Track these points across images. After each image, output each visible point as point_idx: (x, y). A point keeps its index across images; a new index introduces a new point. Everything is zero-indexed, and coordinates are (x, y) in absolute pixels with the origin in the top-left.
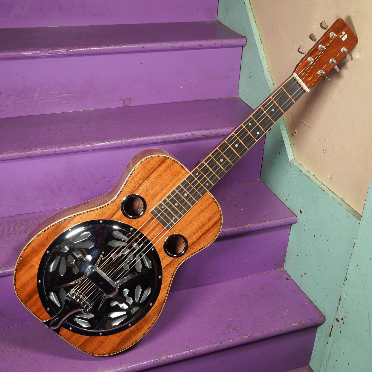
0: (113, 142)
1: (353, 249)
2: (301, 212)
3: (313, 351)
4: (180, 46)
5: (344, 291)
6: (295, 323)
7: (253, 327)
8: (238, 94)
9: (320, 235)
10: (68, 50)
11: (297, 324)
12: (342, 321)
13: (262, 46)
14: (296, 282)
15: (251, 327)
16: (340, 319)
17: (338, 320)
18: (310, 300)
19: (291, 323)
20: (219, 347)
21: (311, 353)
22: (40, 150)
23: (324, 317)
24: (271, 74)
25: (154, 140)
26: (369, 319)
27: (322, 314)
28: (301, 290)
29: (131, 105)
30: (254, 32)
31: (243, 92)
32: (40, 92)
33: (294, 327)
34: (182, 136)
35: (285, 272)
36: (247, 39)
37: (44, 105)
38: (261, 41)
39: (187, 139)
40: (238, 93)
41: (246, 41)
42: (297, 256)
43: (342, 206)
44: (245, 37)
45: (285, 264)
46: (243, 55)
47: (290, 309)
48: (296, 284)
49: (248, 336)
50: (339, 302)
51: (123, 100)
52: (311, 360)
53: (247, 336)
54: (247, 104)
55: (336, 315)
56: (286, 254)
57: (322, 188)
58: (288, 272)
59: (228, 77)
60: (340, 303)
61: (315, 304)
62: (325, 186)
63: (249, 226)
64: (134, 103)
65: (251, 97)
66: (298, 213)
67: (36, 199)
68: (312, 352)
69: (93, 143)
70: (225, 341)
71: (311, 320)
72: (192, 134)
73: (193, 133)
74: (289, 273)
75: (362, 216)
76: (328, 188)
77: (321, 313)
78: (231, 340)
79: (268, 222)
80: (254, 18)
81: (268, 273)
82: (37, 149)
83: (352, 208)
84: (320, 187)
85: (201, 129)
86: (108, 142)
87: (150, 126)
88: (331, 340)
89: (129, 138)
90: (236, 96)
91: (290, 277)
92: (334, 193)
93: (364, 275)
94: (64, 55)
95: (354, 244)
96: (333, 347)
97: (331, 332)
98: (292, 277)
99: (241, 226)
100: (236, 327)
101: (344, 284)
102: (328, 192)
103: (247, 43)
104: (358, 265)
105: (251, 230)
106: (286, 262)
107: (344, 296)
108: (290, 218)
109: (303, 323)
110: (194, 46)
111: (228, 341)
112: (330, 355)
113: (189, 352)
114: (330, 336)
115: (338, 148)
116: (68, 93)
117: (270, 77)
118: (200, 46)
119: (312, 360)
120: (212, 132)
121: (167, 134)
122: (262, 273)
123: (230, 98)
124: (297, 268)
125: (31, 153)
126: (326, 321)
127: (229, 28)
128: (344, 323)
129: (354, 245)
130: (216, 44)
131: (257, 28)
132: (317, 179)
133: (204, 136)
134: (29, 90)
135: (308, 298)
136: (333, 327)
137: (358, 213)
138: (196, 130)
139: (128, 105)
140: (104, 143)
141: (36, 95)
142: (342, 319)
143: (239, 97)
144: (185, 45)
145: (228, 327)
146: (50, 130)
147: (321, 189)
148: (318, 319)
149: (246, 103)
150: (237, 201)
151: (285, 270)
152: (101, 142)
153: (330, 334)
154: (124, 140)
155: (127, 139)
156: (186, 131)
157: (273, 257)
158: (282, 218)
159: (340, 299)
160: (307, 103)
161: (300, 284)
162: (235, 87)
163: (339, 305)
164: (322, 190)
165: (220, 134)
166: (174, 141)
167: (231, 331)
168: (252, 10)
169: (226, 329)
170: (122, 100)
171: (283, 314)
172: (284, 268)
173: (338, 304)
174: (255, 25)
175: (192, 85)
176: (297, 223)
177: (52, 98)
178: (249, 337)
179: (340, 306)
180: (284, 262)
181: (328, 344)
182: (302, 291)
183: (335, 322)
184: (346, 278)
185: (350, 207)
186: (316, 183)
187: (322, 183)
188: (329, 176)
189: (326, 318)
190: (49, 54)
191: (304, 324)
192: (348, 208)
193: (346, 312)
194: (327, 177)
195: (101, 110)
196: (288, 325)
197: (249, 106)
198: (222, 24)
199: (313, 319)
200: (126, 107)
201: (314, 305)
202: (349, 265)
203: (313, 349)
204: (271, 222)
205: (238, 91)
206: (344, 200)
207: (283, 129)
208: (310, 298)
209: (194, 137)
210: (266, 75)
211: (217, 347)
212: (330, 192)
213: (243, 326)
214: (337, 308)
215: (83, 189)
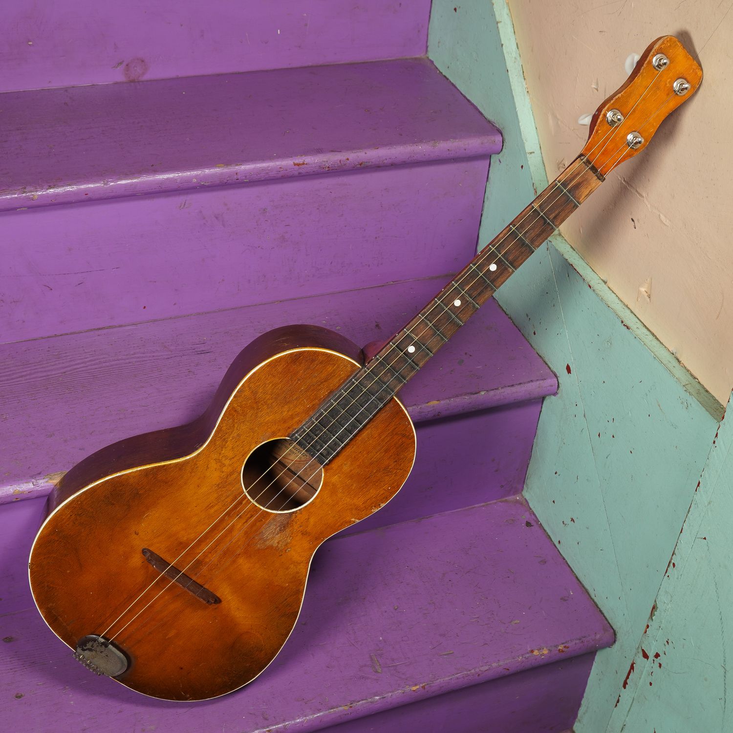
0: (82, 187)
1: (695, 496)
2: (568, 369)
3: (584, 702)
5: (666, 592)
6: (539, 650)
7: (434, 660)
8: (427, 51)
9: (613, 437)
11: (545, 652)
12: (655, 659)
14: (550, 534)
15: (430, 660)
16: (651, 655)
17: (646, 656)
18: (580, 582)
19: (529, 649)
20: (345, 715)
21: (579, 705)
23: (613, 631)
24: (508, 4)
25: (195, 180)
26: (725, 673)
27: (609, 623)
28: (561, 555)
29: (146, 77)
31: (439, 47)
33: (536, 660)
34: (269, 170)
35: (525, 505)
39: (282, 176)
40: (427, 47)
42: (556, 473)
43: (674, 376)
45: (525, 486)
47: (530, 608)
48: (550, 538)
49: (421, 685)
50: (652, 614)
51: (125, 64)
52: (577, 720)
53: (418, 687)
54: (448, 79)
55: (642, 642)
56: (528, 464)
57: (624, 320)
58: (531, 506)
59: (400, 4)
60: (654, 618)
61: (593, 597)
62: (632, 312)
63: (433, 406)
64: (156, 72)
65: (457, 60)
66: (561, 372)
68: (582, 702)
69: (28, 188)
70: (362, 700)
71: (580, 640)
72: (295, 164)
73: (299, 160)
74: (533, 509)
75: (723, 418)
76: (639, 320)
77: (606, 619)
78: (378, 696)
79: (483, 393)
81: (483, 506)
83: (699, 382)
84: (619, 317)
85: (320, 151)
86: (70, 185)
87: (188, 139)
88: (627, 695)
89: (126, 176)
90: (421, 55)
91: (537, 521)
92: (653, 334)
93: (720, 566)
95: (699, 483)
96: (630, 712)
97: (628, 677)
98: (542, 520)
99: (414, 407)
100: (393, 660)
101: (667, 575)
102: (638, 332)
104: (705, 539)
105: (438, 415)
106: (528, 481)
107: (665, 603)
108: (541, 382)
109: (559, 650)
111: (370, 700)
112: (622, 729)
113: (269, 731)
114: (624, 687)
115: (670, 221)
117: (506, 11)
119: (579, 721)
120: (348, 159)
121: (227, 163)
122: (467, 508)
123: (406, 59)
124: (554, 502)
126: (616, 642)
128: (660, 665)
129: (698, 485)
132: (613, 292)
133: (327, 169)
135: (577, 578)
136: (632, 667)
137: (713, 397)
138: (306, 153)
139: (139, 77)
140: (60, 190)
142: (657, 656)
143: (430, 59)
145: (372, 659)
147: (622, 322)
148: (598, 636)
149: (445, 76)
151: (525, 499)
152: (50, 187)
153: (625, 683)
154: (112, 182)
155: (121, 179)
156: (280, 157)
157: (496, 471)
158: (520, 384)
159: (654, 608)
160: (598, 91)
161: (559, 542)
162: (419, 31)
163: (651, 621)
164: (624, 325)
165: (370, 164)
166: (247, 182)
167: (380, 670)
169: (366, 665)
170: (121, 63)
171: (513, 623)
172: (522, 495)
173: (649, 618)
175: (306, 25)
176: (559, 395)
178: (423, 687)
179: (654, 625)
180: (524, 482)
181: (618, 701)
182: (564, 559)
183: (639, 657)
184: (673, 561)
185: (695, 378)
186: (609, 304)
187: (626, 303)
188: (643, 290)
189: (618, 635)
191: (563, 651)
192: (687, 383)
193: (667, 642)
194: (639, 290)
195: (66, 90)
196: (522, 655)
197: (453, 84)
199: (584, 639)
200: (133, 81)
201: (591, 598)
202: (681, 532)
203: (582, 697)
204: (492, 393)
205: (427, 42)
206: (678, 356)
207: (534, 153)
208: (581, 580)
209: (300, 171)
210: (495, 6)
211: (340, 716)
212: (645, 330)
213: (409, 658)
214: (645, 626)
215: (11, 303)
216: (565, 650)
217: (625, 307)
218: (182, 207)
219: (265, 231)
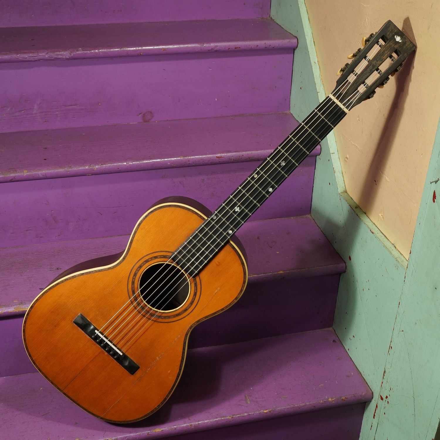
1: (398, 309)
2: (350, 258)
3: (361, 434)
4: (211, 49)
5: (389, 363)
6: (332, 398)
7: (277, 399)
8: (290, 109)
9: (369, 289)
10: (71, 53)
11: (335, 399)
12: (386, 399)
13: (314, 48)
14: (344, 346)
15: (275, 400)
16: (384, 397)
17: (382, 399)
18: (358, 369)
19: (327, 398)
20: (229, 421)
22: (27, 172)
23: (372, 392)
24: (323, 84)
25: (169, 164)
26: (414, 400)
27: (370, 388)
28: (349, 356)
29: (153, 120)
30: (305, 30)
31: (295, 107)
32: (40, 104)
33: (330, 403)
34: (204, 160)
35: (334, 332)
36: (299, 40)
37: (46, 118)
38: (314, 42)
39: (211, 162)
40: (290, 107)
41: (298, 43)
42: (346, 313)
43: (392, 254)
44: (296, 37)
45: (334, 322)
46: (294, 60)
47: (329, 379)
48: (345, 348)
50: (384, 375)
51: (142, 114)
53: (267, 411)
54: (298, 122)
55: (380, 392)
56: (335, 311)
59: (276, 87)
60: (384, 377)
61: (363, 376)
62: (376, 226)
63: (281, 274)
65: (302, 112)
66: (347, 260)
67: (27, 230)
69: (93, 165)
70: (238, 415)
71: (354, 395)
72: (217, 157)
73: (219, 155)
74: (337, 334)
76: (379, 229)
78: (246, 413)
80: (307, 13)
81: (312, 332)
82: (24, 171)
84: (369, 228)
85: (229, 151)
87: (168, 146)
88: (375, 421)
89: (137, 160)
90: (288, 112)
91: (339, 340)
92: (385, 236)
94: (67, 59)
95: (399, 303)
96: (377, 432)
97: (375, 412)
99: (271, 274)
100: (256, 398)
101: (389, 353)
102: (378, 235)
103: (299, 45)
104: (403, 331)
105: (283, 278)
106: (335, 320)
107: (388, 368)
108: (337, 265)
109: (342, 399)
110: (229, 48)
111: (242, 415)
113: (191, 425)
114: (374, 418)
116: (74, 105)
117: (322, 87)
118: (237, 49)
120: (243, 155)
121: (185, 156)
123: (280, 113)
124: (346, 328)
125: (16, 176)
126: (373, 398)
127: (281, 26)
128: (388, 402)
130: (257, 46)
131: (310, 26)
132: (368, 217)
133: (233, 160)
134: (27, 101)
135: (356, 367)
136: (377, 406)
138: (222, 152)
139: (149, 120)
141: (36, 107)
142: (387, 397)
143: (291, 112)
144: (217, 48)
145: (246, 398)
146: (46, 148)
147: (371, 230)
148: (364, 394)
149: (297, 120)
150: (274, 242)
151: (334, 330)
152: (102, 165)
153: (374, 415)
154: (131, 163)
155: (134, 162)
156: (210, 153)
157: (318, 313)
159: (385, 372)
160: (359, 121)
161: (349, 349)
162: (285, 100)
163: (383, 379)
164: (371, 232)
165: (254, 158)
166: (194, 165)
167: (249, 402)
168: (305, 4)
169: (242, 400)
171: (320, 386)
172: (333, 328)
174: (308, 22)
175: (229, 96)
176: (346, 273)
177: (55, 110)
178: (270, 411)
179: (385, 381)
180: (333, 320)
181: (372, 427)
182: (351, 358)
183: (379, 400)
184: (391, 345)
186: (365, 222)
187: (374, 222)
190: (48, 57)
192: (398, 257)
193: (390, 389)
194: (379, 215)
195: (115, 125)
196: (323, 400)
198: (275, 22)
199: (356, 395)
201: (362, 377)
202: (393, 329)
203: (360, 432)
205: (290, 105)
206: (395, 245)
207: (334, 153)
208: (358, 368)
209: (219, 161)
210: (316, 85)
211: (227, 421)
212: (381, 234)
213: (264, 398)
214: (381, 383)
215: (83, 220)
216: (345, 399)
217: (373, 224)
218: (164, 177)
219: (203, 191)
